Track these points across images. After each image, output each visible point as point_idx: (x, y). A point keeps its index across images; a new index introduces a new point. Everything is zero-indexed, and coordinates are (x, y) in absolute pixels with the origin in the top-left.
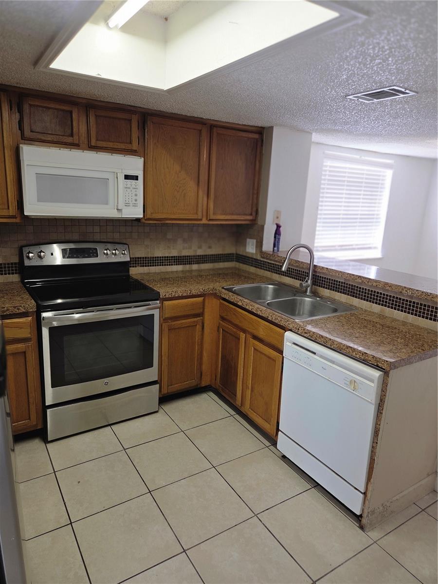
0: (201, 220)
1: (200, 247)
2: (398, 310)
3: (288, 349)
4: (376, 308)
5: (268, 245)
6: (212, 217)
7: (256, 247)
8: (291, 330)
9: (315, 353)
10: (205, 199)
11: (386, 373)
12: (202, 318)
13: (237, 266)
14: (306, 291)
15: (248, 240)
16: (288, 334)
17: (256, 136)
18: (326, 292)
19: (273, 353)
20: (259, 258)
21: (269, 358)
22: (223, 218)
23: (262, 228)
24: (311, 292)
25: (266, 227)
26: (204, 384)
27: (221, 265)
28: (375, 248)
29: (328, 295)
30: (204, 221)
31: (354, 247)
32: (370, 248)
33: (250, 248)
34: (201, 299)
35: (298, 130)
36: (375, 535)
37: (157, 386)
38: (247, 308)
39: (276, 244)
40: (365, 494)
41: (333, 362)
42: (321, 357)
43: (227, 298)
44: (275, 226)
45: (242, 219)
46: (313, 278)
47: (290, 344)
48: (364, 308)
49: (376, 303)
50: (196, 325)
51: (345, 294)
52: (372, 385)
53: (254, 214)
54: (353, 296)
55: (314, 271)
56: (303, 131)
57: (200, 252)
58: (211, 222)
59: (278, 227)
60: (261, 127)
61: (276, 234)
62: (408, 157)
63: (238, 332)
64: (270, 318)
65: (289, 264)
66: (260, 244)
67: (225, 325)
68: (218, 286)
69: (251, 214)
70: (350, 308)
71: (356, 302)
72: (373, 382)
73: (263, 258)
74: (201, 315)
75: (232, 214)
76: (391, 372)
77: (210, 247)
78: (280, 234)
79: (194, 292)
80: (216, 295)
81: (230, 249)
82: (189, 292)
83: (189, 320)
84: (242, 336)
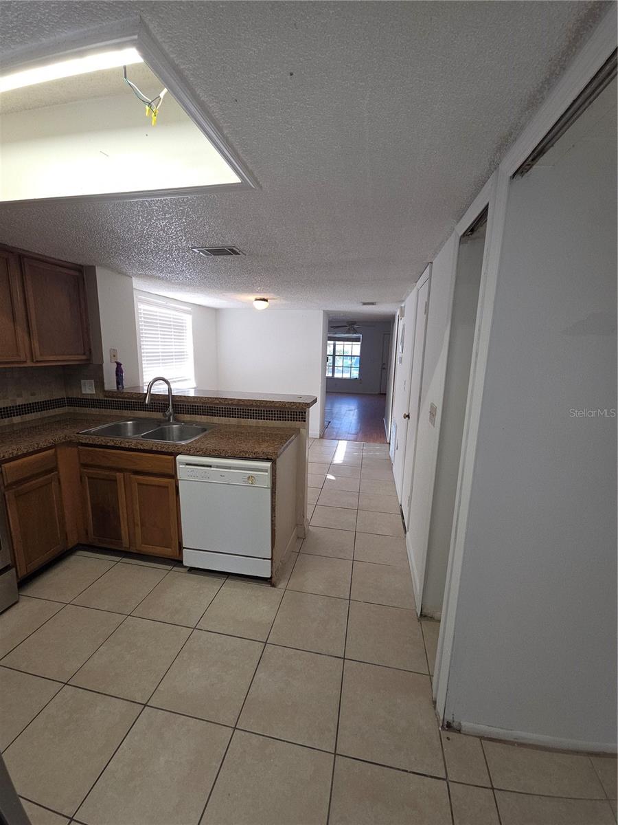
0: (25, 362)
1: (20, 396)
2: (251, 418)
3: (183, 472)
4: (233, 421)
5: (110, 384)
6: (40, 358)
7: (95, 388)
8: (180, 454)
9: (210, 466)
10: (26, 338)
11: (274, 462)
12: (57, 473)
13: (71, 411)
14: (169, 420)
15: (82, 381)
16: (179, 457)
17: (77, 274)
18: (187, 417)
19: (163, 481)
20: (101, 397)
21: (159, 486)
22: (53, 359)
23: (100, 367)
24: (174, 419)
25: (104, 365)
26: (70, 546)
27: (52, 412)
28: (190, 379)
29: (189, 419)
30: (29, 364)
31: (174, 380)
32: (186, 380)
33: (88, 389)
34: (51, 452)
35: (119, 273)
36: (282, 585)
37: (13, 570)
38: (123, 445)
39: (119, 381)
40: (272, 559)
41: (230, 468)
42: (217, 467)
43: (91, 442)
44: (115, 366)
45: (76, 359)
46: (173, 407)
47: (184, 466)
48: (223, 423)
49: (233, 417)
50: (51, 483)
51: (205, 415)
52: (267, 474)
53: (87, 353)
54: (212, 415)
55: (172, 401)
56: (121, 273)
57: (20, 401)
58: (38, 365)
59: (119, 365)
60: (80, 265)
61: (117, 371)
62: (200, 305)
63: (113, 474)
64: (155, 449)
65: (151, 399)
66: (100, 383)
67: (91, 471)
68: (69, 432)
69: (84, 354)
70: (213, 425)
71: (216, 419)
72: (267, 472)
73: (107, 397)
74: (55, 469)
75: (63, 355)
76: (277, 460)
77: (33, 394)
78: (122, 372)
79: (42, 445)
80: (69, 443)
81: (59, 394)
82: (36, 445)
83: (41, 479)
84: (119, 476)
